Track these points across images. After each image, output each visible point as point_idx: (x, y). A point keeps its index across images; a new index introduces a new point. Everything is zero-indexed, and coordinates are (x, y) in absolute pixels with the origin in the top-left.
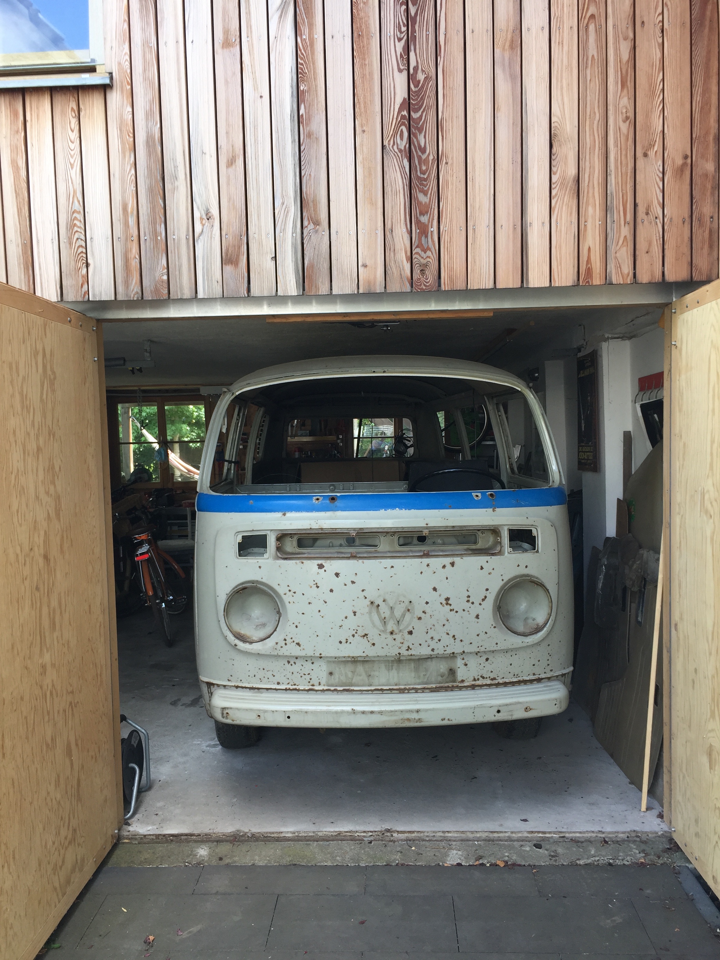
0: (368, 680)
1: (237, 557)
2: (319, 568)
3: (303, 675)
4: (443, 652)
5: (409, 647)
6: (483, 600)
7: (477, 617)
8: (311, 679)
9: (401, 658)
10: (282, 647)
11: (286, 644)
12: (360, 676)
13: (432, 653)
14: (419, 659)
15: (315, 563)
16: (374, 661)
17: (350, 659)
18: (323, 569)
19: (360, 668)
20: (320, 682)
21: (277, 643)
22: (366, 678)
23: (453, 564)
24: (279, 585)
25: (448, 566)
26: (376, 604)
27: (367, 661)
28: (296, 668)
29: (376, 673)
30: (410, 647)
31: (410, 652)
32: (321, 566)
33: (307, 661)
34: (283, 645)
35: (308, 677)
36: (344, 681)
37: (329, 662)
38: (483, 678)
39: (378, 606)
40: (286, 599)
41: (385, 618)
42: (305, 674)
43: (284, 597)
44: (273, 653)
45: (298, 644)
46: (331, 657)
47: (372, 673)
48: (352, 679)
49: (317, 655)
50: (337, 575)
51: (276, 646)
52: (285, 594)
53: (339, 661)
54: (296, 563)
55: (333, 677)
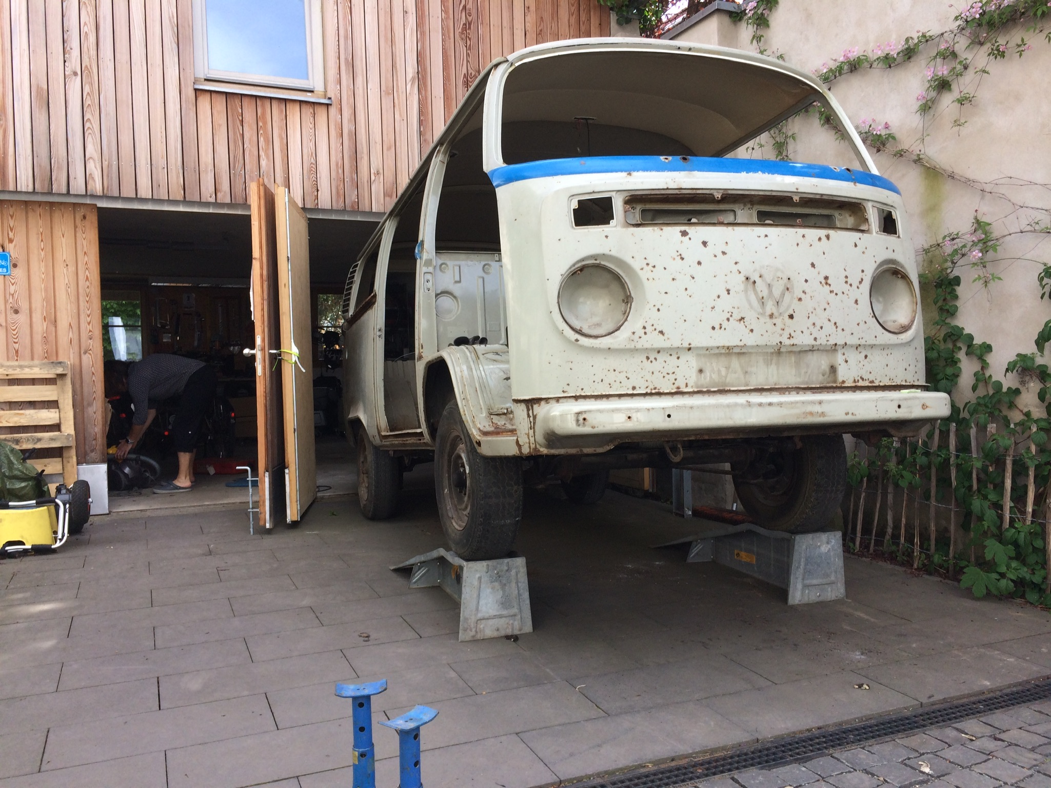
0: (745, 378)
1: (573, 227)
2: (682, 235)
3: (666, 375)
4: (825, 342)
5: (790, 335)
6: (860, 282)
7: (856, 302)
8: (676, 380)
9: (782, 350)
10: (640, 337)
11: (645, 333)
12: (735, 373)
13: (814, 343)
14: (800, 352)
15: (678, 229)
16: (750, 353)
17: (723, 351)
18: (687, 237)
19: (735, 363)
20: (687, 384)
21: (634, 333)
22: (742, 376)
23: (828, 237)
24: (633, 257)
25: (824, 239)
26: (752, 280)
27: (744, 353)
28: (657, 366)
29: (754, 369)
30: (792, 335)
31: (792, 341)
32: (684, 234)
33: (671, 355)
34: (643, 335)
35: (672, 377)
36: (717, 380)
37: (699, 355)
38: (863, 379)
39: (755, 282)
40: (643, 275)
41: (763, 298)
42: (668, 374)
43: (640, 273)
44: (628, 347)
45: (661, 332)
46: (702, 348)
47: (749, 369)
48: (726, 377)
49: (686, 345)
50: (705, 244)
51: (633, 337)
52: (642, 269)
53: (711, 355)
54: (654, 230)
55: (703, 375)
